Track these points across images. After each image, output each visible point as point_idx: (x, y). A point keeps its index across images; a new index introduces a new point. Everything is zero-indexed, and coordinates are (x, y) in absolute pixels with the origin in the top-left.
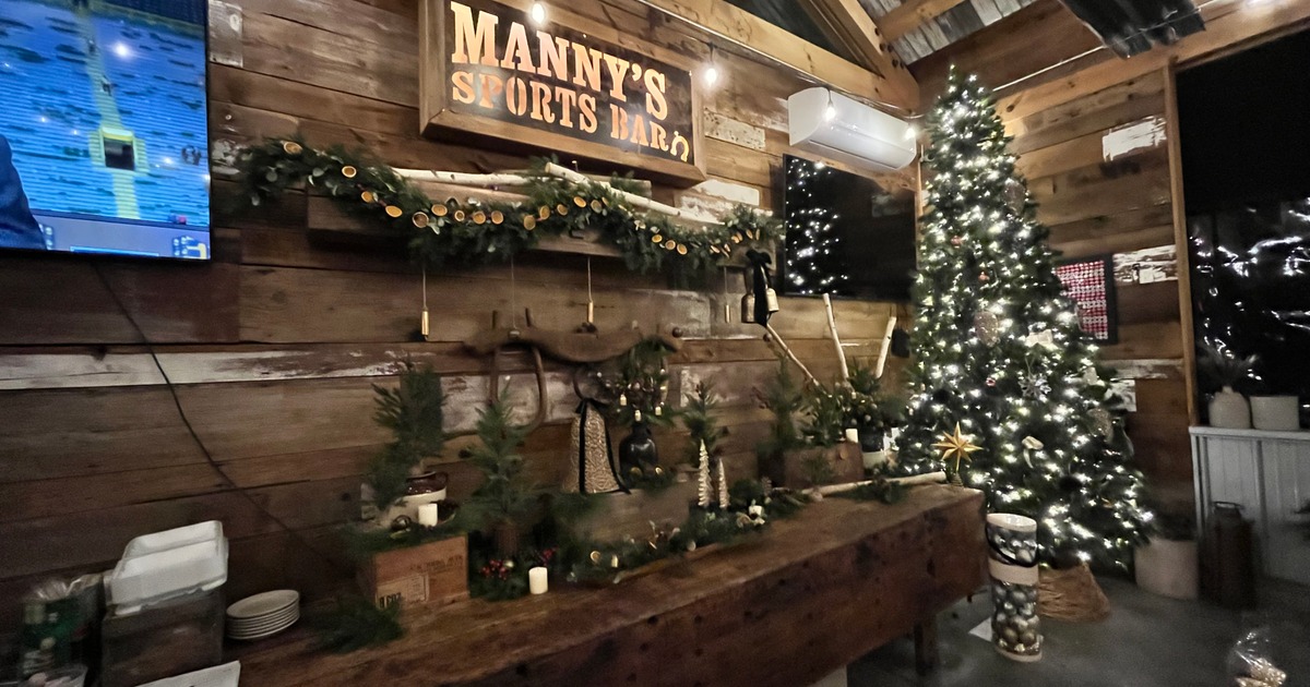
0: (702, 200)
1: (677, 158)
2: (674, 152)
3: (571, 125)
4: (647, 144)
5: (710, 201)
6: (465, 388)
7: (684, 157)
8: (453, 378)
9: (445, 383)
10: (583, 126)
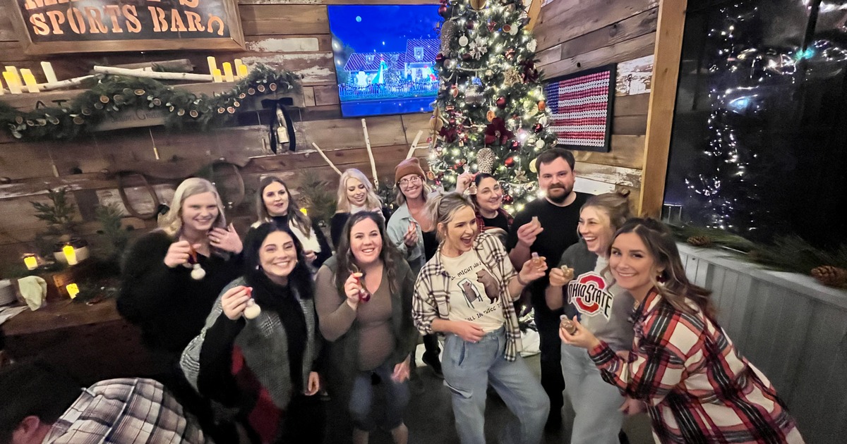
0: (261, 56)
1: (215, 35)
2: (210, 30)
3: (121, 31)
4: (186, 30)
5: (268, 56)
6: (111, 195)
7: (221, 33)
8: (104, 191)
9: (99, 193)
10: (131, 29)
